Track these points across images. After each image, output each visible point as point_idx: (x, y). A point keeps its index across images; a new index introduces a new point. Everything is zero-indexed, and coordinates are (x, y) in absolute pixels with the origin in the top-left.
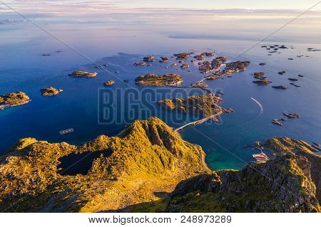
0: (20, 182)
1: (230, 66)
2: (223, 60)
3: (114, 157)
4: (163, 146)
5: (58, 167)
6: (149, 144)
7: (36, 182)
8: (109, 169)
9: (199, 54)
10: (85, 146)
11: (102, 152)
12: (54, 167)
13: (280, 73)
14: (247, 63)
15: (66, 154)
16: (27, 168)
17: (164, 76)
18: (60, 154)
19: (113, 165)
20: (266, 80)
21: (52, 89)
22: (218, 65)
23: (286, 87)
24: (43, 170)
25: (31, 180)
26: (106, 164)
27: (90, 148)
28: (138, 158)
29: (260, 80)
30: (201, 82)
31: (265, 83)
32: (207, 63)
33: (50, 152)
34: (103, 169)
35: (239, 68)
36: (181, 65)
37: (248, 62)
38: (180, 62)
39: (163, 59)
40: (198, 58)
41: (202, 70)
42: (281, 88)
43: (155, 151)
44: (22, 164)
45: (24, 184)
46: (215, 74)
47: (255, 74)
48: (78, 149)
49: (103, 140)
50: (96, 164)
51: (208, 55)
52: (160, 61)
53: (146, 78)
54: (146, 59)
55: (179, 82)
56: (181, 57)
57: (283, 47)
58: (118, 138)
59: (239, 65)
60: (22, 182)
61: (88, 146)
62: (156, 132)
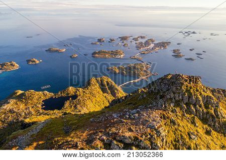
0: (19, 114)
1: (157, 45)
2: (153, 41)
3: (79, 100)
4: (110, 95)
5: (42, 106)
6: (101, 92)
7: (29, 114)
8: (75, 107)
9: (136, 37)
10: (59, 93)
11: (70, 97)
12: (40, 106)
13: (191, 50)
14: (168, 43)
15: (47, 98)
16: (22, 106)
17: (112, 51)
18: (43, 98)
19: (78, 104)
20: (181, 54)
21: (34, 59)
22: (149, 44)
23: (194, 59)
24: (32, 108)
25: (25, 113)
26: (73, 103)
27: (63, 95)
28: (94, 100)
29: (177, 54)
30: (137, 55)
31: (180, 56)
32: (141, 43)
33: (37, 97)
34: (71, 107)
35: (163, 46)
36: (123, 44)
37: (170, 43)
38: (123, 42)
39: (111, 40)
40: (136, 39)
41: (138, 48)
42: (191, 59)
43: (105, 97)
44: (19, 104)
45: (21, 115)
46: (147, 50)
47: (174, 50)
48: (55, 95)
49: (71, 90)
50: (67, 104)
51: (142, 37)
52: (109, 42)
53: (99, 52)
54: (100, 40)
55: (122, 56)
56: (123, 39)
57: (194, 33)
58: (81, 89)
59: (163, 45)
60: (20, 114)
61: (61, 93)
62: (106, 85)
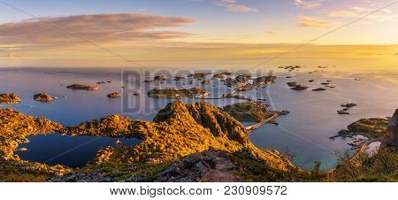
61: (88, 127)
62: (215, 121)
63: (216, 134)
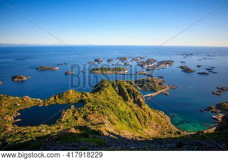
37: (173, 61)
39: (110, 60)
47: (181, 67)
54: (97, 60)
58: (88, 93)
62: (126, 91)
63: (125, 99)
